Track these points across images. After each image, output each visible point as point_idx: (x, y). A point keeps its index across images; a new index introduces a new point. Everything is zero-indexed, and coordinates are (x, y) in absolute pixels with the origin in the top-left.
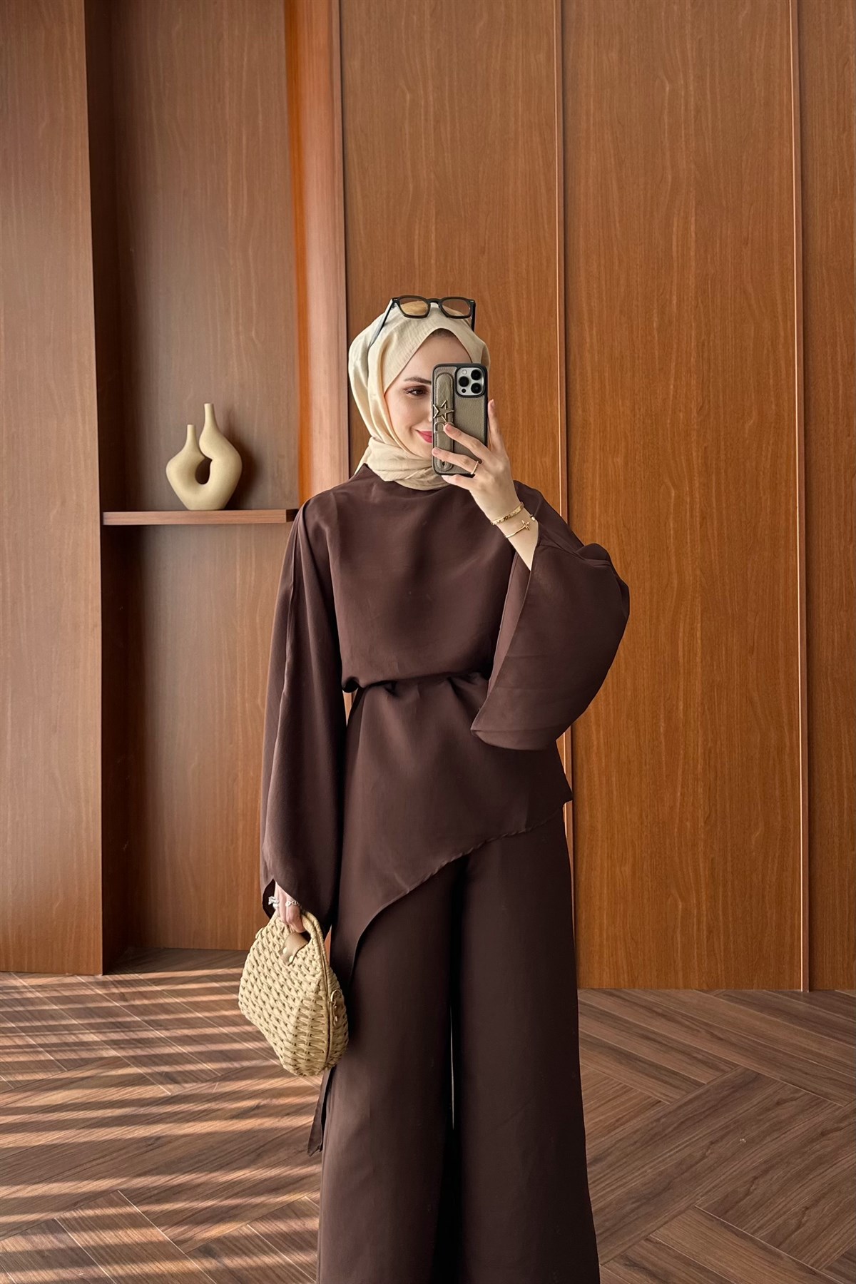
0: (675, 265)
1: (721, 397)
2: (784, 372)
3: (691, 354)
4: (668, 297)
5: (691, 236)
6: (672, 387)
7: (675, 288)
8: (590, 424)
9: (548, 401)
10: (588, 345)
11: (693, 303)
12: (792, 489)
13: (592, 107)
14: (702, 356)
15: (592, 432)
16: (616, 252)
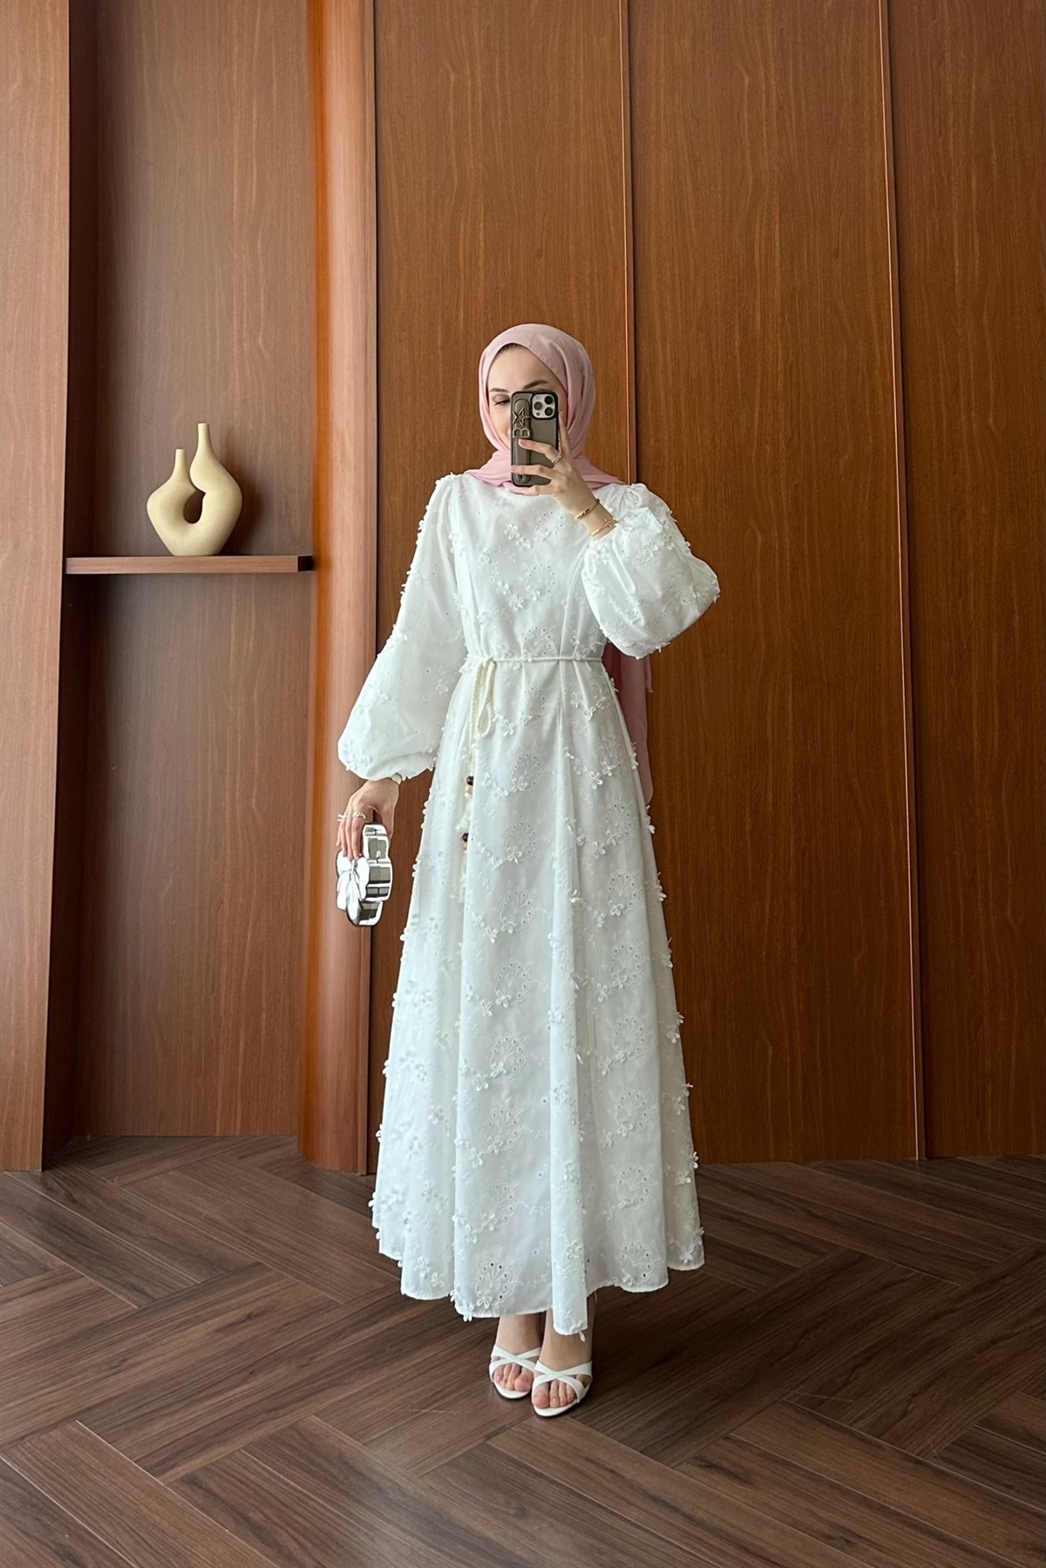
0: (758, 277)
1: (812, 426)
2: (881, 399)
3: (777, 377)
4: (750, 312)
5: (775, 246)
6: (757, 415)
7: (758, 302)
8: (664, 456)
9: (616, 430)
10: (661, 364)
11: (779, 320)
12: (893, 535)
13: (662, 99)
14: (791, 380)
15: (667, 467)
16: (692, 260)
